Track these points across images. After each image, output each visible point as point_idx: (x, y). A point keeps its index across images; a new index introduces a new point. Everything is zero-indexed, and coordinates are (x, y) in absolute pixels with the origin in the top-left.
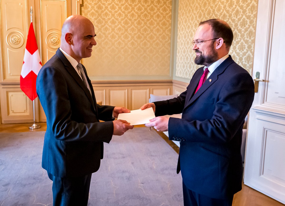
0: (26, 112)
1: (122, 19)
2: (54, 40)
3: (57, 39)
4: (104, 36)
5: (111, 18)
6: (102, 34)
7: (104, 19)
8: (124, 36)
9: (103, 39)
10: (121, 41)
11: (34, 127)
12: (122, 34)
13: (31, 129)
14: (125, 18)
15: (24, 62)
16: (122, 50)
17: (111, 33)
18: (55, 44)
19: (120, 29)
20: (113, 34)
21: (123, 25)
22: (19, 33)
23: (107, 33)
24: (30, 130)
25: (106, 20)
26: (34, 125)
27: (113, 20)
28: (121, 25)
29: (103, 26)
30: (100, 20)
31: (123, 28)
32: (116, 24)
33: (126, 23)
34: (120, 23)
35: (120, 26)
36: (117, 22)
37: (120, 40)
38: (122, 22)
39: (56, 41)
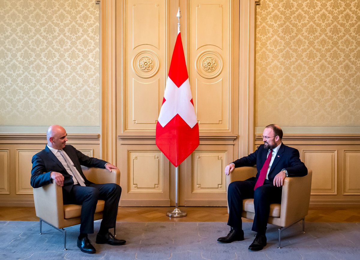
0: (158, 187)
1: (328, 25)
2: (209, 64)
3: (214, 62)
4: (295, 55)
5: (309, 23)
6: (291, 52)
7: (295, 25)
8: (331, 54)
9: (293, 59)
10: (326, 63)
11: (175, 214)
12: (328, 50)
14: (332, 23)
15: (164, 100)
16: (327, 80)
17: (308, 48)
18: (210, 70)
19: (323, 42)
20: (311, 52)
21: (329, 34)
22: (151, 52)
23: (300, 49)
24: (170, 218)
25: (300, 27)
26: (176, 211)
27: (312, 26)
28: (326, 35)
29: (293, 38)
30: (288, 27)
31: (330, 41)
32: (317, 34)
33: (335, 31)
34: (324, 31)
35: (323, 36)
36: (319, 29)
37: (323, 61)
38: (328, 29)
39: (212, 64)
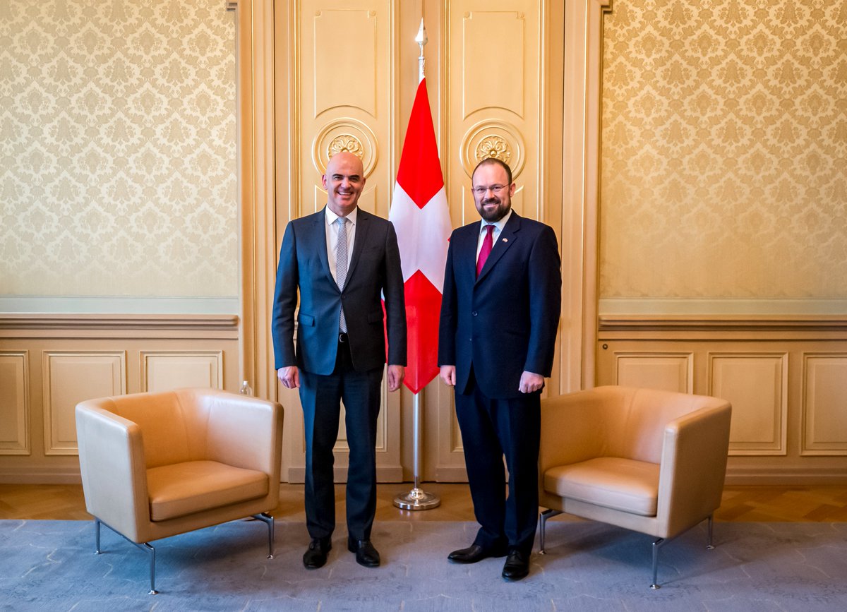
1: (771, 61)
2: (493, 152)
3: (504, 147)
4: (692, 131)
5: (725, 56)
6: (684, 124)
7: (693, 62)
8: (777, 129)
9: (688, 142)
10: (765, 151)
11: (413, 501)
12: (771, 121)
13: (405, 508)
14: (781, 57)
16: (768, 190)
17: (724, 116)
19: (759, 102)
20: (731, 124)
21: (774, 82)
22: (359, 125)
23: (705, 118)
24: (402, 512)
25: (704, 67)
26: (416, 494)
27: (732, 64)
28: (766, 85)
29: (690, 91)
30: (676, 65)
31: (774, 98)
32: (746, 82)
33: (788, 74)
34: (761, 74)
35: (760, 87)
36: (749, 71)
37: (759, 146)
38: (771, 71)
39: (498, 153)
